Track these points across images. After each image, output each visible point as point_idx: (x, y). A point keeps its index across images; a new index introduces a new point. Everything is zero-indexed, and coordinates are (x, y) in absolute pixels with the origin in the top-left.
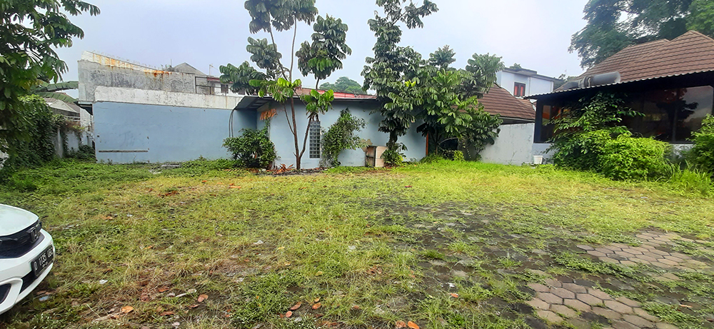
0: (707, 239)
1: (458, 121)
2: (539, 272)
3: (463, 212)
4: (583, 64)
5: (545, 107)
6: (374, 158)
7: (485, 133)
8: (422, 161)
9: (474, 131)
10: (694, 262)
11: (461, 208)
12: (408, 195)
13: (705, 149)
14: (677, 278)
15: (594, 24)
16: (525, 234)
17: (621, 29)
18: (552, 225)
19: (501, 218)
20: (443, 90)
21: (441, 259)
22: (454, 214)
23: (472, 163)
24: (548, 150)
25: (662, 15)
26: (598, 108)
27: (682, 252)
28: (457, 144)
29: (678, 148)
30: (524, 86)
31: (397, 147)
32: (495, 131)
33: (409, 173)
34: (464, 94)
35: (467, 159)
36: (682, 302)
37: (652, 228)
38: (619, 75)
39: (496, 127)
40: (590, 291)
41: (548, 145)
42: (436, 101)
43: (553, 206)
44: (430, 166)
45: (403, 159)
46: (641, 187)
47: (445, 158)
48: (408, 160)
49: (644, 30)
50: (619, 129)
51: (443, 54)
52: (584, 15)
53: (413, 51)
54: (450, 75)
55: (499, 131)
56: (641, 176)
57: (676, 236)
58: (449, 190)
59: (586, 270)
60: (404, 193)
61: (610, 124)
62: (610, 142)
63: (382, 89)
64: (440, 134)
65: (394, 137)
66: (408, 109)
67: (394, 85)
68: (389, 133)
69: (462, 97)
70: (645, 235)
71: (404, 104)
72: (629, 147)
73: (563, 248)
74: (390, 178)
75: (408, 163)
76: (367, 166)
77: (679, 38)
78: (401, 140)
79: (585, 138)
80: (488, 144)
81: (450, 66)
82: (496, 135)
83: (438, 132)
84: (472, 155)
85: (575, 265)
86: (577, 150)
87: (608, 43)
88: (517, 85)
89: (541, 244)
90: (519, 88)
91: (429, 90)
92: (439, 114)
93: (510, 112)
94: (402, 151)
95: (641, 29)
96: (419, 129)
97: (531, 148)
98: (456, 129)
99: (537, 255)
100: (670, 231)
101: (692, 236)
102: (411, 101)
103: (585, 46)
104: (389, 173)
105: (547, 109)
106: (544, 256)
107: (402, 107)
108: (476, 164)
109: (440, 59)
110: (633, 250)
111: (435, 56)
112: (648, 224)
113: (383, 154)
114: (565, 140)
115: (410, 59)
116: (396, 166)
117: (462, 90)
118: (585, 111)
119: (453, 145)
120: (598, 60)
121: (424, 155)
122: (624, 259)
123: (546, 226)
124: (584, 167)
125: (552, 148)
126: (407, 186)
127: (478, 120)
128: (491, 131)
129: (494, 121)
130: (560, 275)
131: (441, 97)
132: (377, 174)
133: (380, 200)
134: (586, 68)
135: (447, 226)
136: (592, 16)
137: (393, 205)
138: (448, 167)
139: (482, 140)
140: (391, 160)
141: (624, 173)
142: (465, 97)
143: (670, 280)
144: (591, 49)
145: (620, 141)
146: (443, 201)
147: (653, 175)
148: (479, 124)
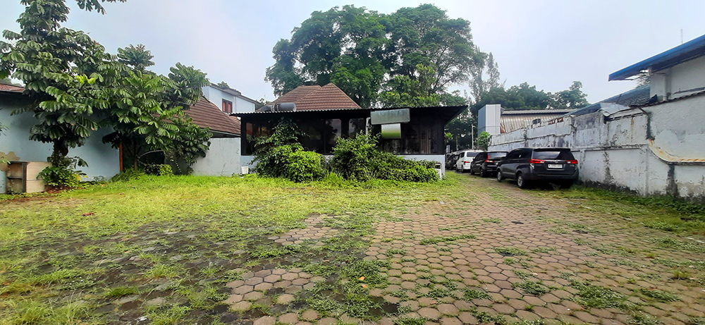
0: (340, 215)
1: (161, 132)
2: (238, 270)
3: (166, 232)
4: (275, 93)
5: (248, 124)
6: (23, 180)
7: (195, 146)
8: (114, 179)
9: (183, 144)
10: (332, 230)
11: (165, 227)
12: (86, 225)
13: (339, 159)
14: (323, 244)
15: (280, 63)
16: (229, 239)
17: (297, 73)
18: (252, 226)
19: (209, 229)
20: (140, 95)
21: (132, 294)
22: (155, 236)
23: (182, 177)
24: (252, 162)
25: (318, 69)
26: (283, 128)
27: (327, 226)
28: (164, 157)
29: (327, 157)
30: (231, 103)
31: (68, 163)
32: (206, 144)
33: (92, 196)
34: (168, 103)
35: (177, 173)
36: (325, 259)
37: (314, 213)
38: (295, 106)
39: (206, 140)
40: (274, 271)
41: (252, 157)
42: (129, 107)
43: (255, 209)
44: (127, 184)
45: (81, 178)
46: (310, 186)
47: (148, 173)
48: (91, 179)
49: (308, 77)
50: (296, 145)
51: (137, 54)
52: (273, 55)
53: (89, 38)
54: (148, 79)
55: (209, 144)
56: (310, 178)
57: (324, 216)
58: (151, 210)
59: (272, 256)
60: (79, 224)
61: (292, 141)
62: (292, 154)
63: (34, 79)
64: (138, 146)
65: (61, 149)
66: (85, 113)
67: (58, 77)
68: (51, 144)
69: (166, 106)
70: (310, 220)
71: (78, 105)
72: (301, 158)
73: (257, 243)
74: (56, 206)
75: (91, 183)
76: (9, 192)
77: (325, 86)
78: (73, 153)
79: (276, 151)
80: (199, 157)
81: (147, 69)
82: (207, 148)
83: (135, 143)
84: (182, 169)
85: (265, 254)
86: (272, 160)
87: (289, 81)
88: (224, 101)
89: (242, 244)
90: (227, 104)
91: (118, 92)
92: (135, 122)
93: (219, 126)
94: (78, 168)
95: (307, 75)
96: (107, 139)
97: (239, 160)
98: (161, 140)
99: (237, 255)
100: (322, 214)
101: (333, 215)
102: (89, 102)
103: (275, 79)
104: (54, 199)
105: (249, 126)
106: (242, 255)
107: (74, 109)
108: (187, 178)
109: (134, 58)
110: (303, 232)
111: (125, 53)
112: (311, 212)
113: (42, 174)
114: (264, 153)
115: (85, 48)
116: (68, 188)
117: (165, 99)
118: (275, 130)
119: (159, 158)
120: (285, 92)
121: (118, 172)
122: (296, 240)
123: (247, 227)
124: (277, 174)
125: (255, 160)
126: (86, 213)
127: (186, 132)
128: (202, 144)
129: (203, 134)
130: (253, 267)
131: (136, 103)
132: (31, 203)
133: (32, 241)
134: (278, 96)
135: (143, 252)
136: (278, 59)
137: (57, 244)
138: (151, 184)
139: (193, 153)
140: (56, 180)
141: (301, 176)
142: (168, 106)
143: (319, 246)
144: (279, 83)
145: (296, 154)
146: (140, 225)
147: (316, 177)
148: (188, 136)
